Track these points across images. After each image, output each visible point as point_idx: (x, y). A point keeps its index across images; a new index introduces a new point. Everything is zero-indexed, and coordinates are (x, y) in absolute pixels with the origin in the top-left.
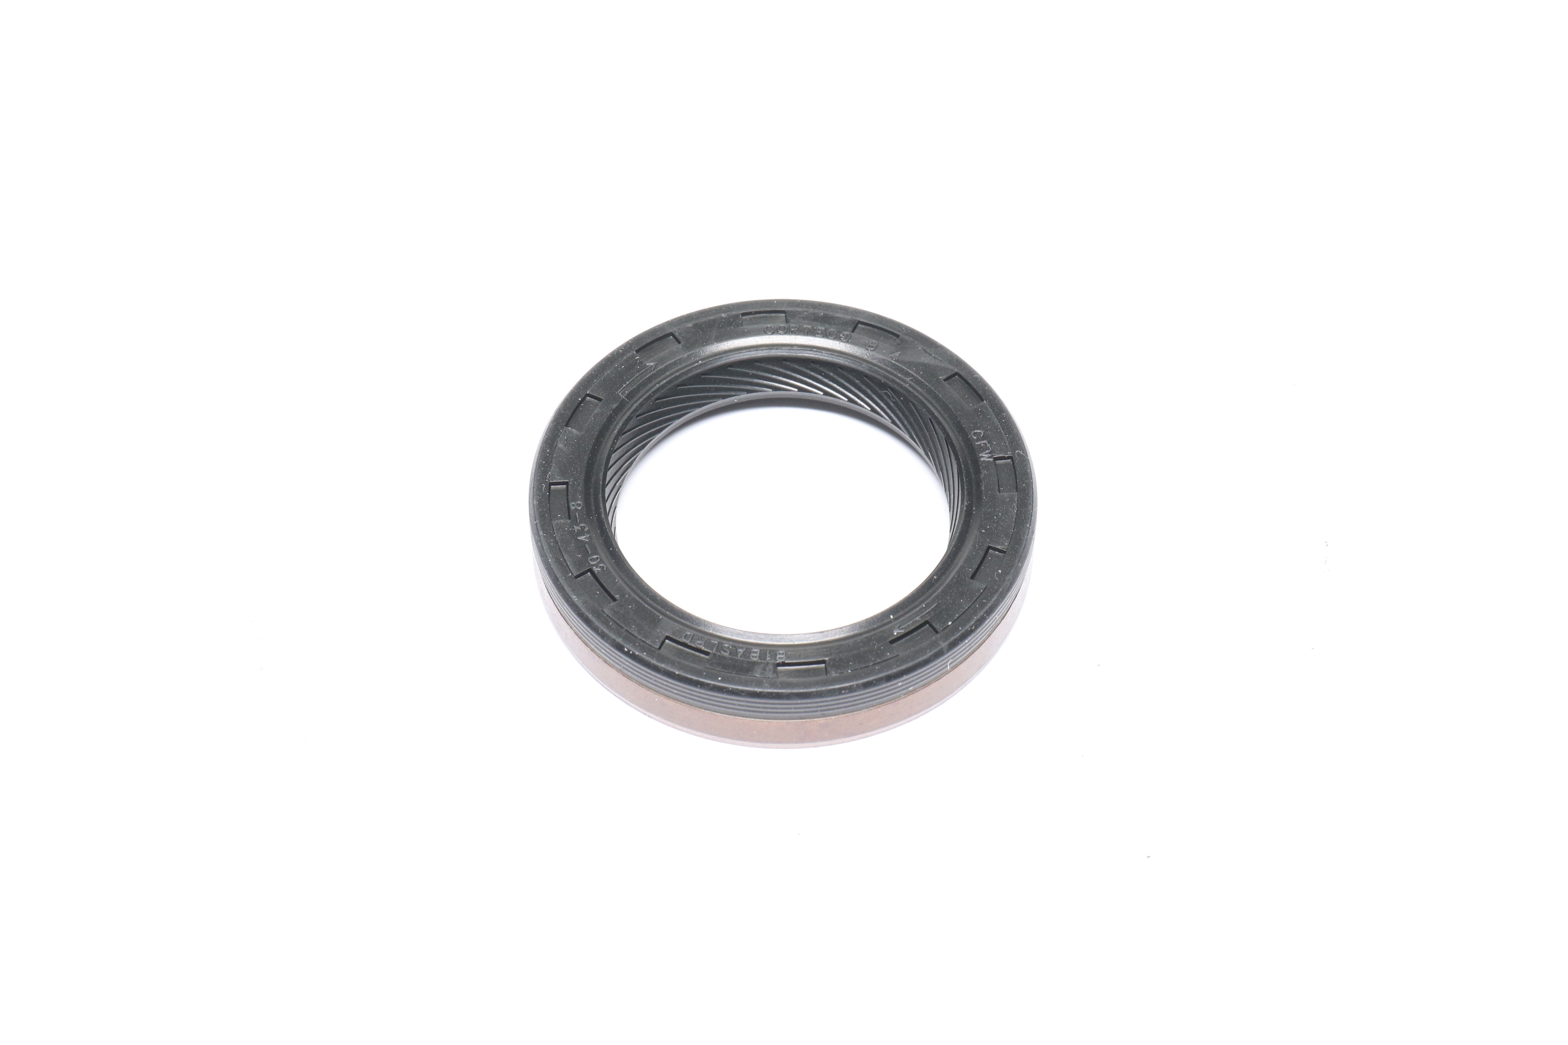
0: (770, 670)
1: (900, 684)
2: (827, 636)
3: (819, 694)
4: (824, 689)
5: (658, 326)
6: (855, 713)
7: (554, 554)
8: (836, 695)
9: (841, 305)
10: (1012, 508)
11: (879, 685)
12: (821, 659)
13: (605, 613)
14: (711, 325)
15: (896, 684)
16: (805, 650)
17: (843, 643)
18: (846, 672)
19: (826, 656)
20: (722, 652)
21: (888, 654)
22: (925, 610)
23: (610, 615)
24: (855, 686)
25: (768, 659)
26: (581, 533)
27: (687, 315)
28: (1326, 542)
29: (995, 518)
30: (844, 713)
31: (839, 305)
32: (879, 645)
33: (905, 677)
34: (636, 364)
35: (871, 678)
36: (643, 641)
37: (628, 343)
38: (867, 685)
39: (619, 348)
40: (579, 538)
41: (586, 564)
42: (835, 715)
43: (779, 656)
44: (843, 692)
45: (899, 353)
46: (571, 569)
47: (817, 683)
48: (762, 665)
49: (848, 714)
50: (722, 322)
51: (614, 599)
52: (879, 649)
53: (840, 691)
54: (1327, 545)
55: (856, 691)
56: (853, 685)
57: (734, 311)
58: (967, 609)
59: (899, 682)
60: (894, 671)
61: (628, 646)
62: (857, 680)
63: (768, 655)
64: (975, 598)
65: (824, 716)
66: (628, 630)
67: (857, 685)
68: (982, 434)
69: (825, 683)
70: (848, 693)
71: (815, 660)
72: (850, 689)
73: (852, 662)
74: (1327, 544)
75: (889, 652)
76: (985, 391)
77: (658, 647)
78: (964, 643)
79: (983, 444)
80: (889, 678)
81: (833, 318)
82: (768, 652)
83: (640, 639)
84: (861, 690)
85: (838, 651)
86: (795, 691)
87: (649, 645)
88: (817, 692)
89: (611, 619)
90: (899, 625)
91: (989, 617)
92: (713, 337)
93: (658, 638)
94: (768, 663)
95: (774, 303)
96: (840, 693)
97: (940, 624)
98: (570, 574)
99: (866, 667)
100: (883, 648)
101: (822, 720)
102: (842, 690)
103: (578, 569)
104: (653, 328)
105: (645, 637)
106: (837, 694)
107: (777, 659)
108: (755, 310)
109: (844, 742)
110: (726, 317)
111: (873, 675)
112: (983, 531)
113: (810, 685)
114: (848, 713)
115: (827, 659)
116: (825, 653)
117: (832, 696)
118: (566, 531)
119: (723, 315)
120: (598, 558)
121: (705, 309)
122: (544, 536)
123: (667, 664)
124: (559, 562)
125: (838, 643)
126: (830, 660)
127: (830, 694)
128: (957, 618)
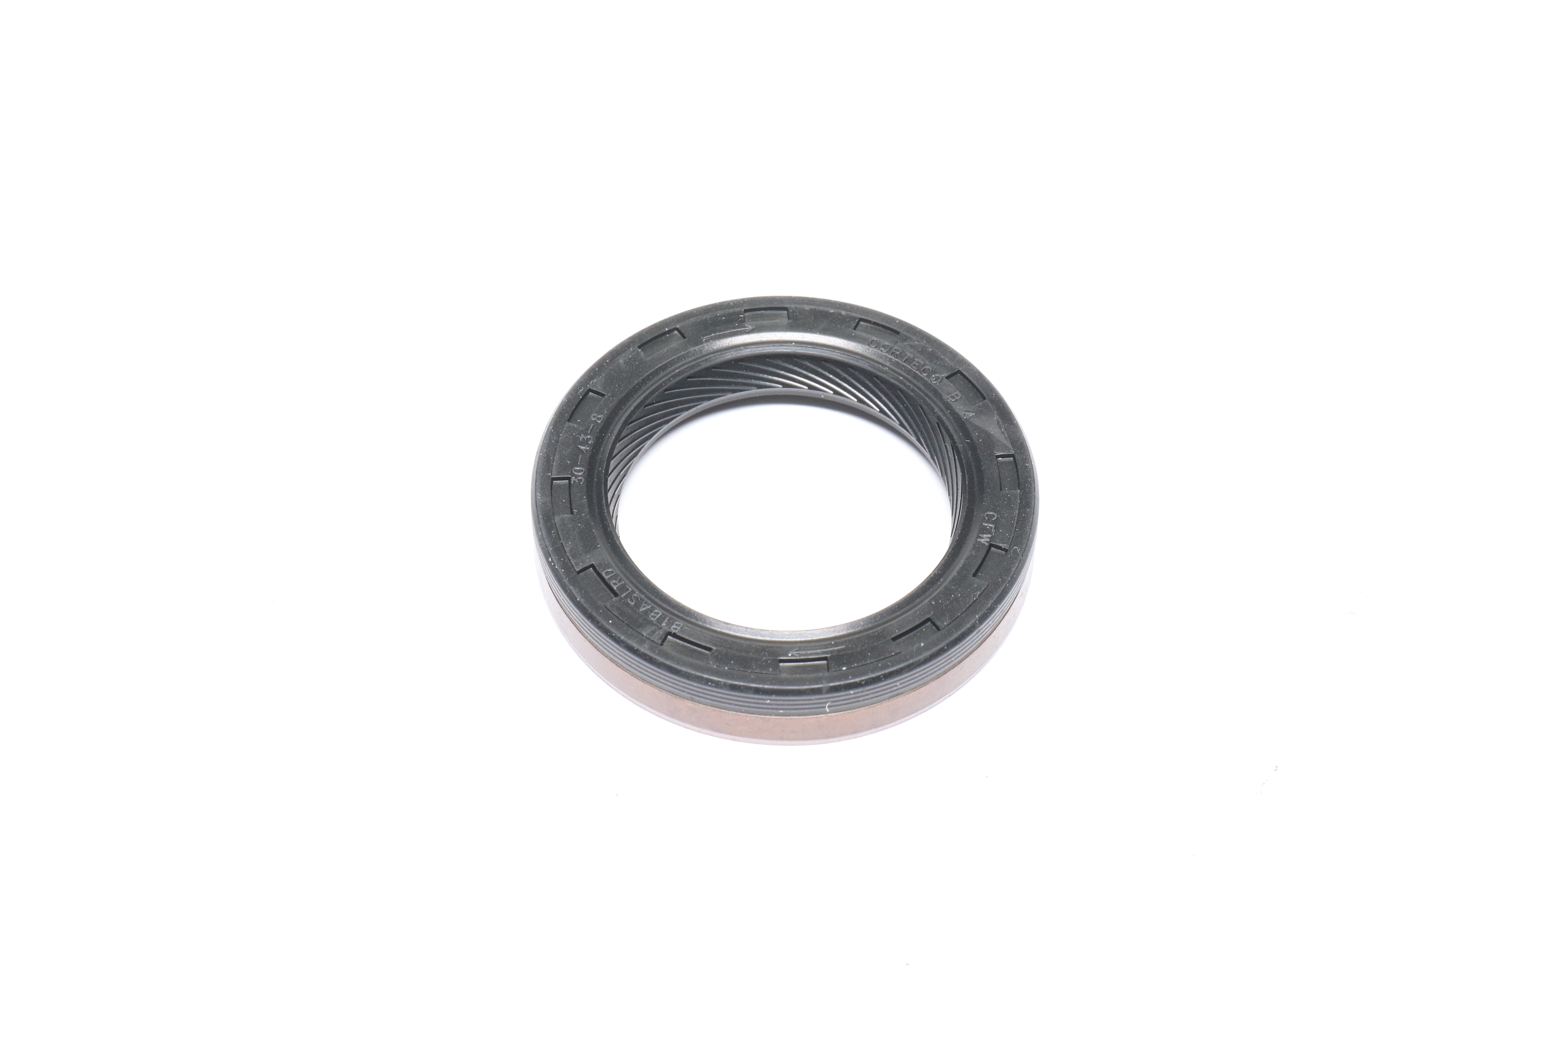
0: (659, 634)
1: (768, 701)
2: (730, 629)
3: (687, 676)
4: (693, 672)
5: (780, 297)
6: (723, 711)
7: (549, 451)
8: (701, 684)
9: (953, 349)
10: (973, 595)
11: (746, 692)
12: (708, 646)
13: (554, 520)
14: (824, 315)
15: (764, 700)
16: (701, 632)
17: (738, 641)
18: (723, 668)
19: (716, 645)
20: (628, 600)
21: (771, 669)
22: (831, 647)
23: (557, 524)
24: (722, 683)
25: (664, 624)
26: (584, 443)
27: (812, 298)
28: (1277, 767)
29: (953, 596)
30: (713, 707)
31: (951, 348)
32: (769, 658)
33: (774, 697)
34: (736, 321)
35: (741, 684)
36: (569, 559)
37: (743, 300)
38: (733, 688)
39: (732, 301)
40: (579, 446)
41: (569, 471)
42: (704, 705)
43: (674, 626)
44: (710, 684)
45: (974, 414)
46: (553, 470)
47: (691, 666)
48: (654, 628)
49: (716, 709)
50: (838, 318)
51: (572, 513)
52: (766, 661)
53: (707, 681)
54: (1276, 770)
55: (721, 688)
56: (721, 682)
57: (856, 313)
58: (868, 664)
59: (768, 700)
60: (766, 687)
61: (553, 557)
62: (728, 678)
63: (666, 621)
64: (883, 657)
65: (692, 700)
66: (563, 544)
67: (725, 684)
68: (995, 518)
69: (698, 668)
70: (713, 687)
71: (704, 644)
72: (717, 685)
73: (734, 661)
74: (1276, 768)
75: (773, 668)
76: (1026, 481)
77: (578, 570)
78: (847, 693)
79: (990, 527)
80: (757, 691)
81: (937, 358)
82: (668, 618)
83: (568, 557)
84: (727, 690)
85: (729, 646)
86: (668, 663)
87: (572, 565)
88: (686, 672)
89: (556, 527)
90: (798, 649)
91: (885, 680)
92: (821, 328)
93: (583, 562)
94: (661, 628)
95: (895, 322)
96: (706, 684)
97: (835, 665)
98: (550, 474)
99: (744, 671)
100: (770, 663)
101: (690, 704)
102: (710, 682)
103: (559, 473)
104: (775, 297)
105: (573, 557)
106: (703, 683)
107: (672, 628)
108: (875, 321)
109: (712, 735)
110: (844, 315)
111: (744, 682)
112: (933, 603)
113: (684, 664)
114: (716, 707)
115: (714, 648)
116: (717, 643)
117: (698, 682)
118: (573, 435)
119: (843, 313)
120: (582, 470)
121: (831, 301)
122: (551, 431)
123: (575, 588)
124: (548, 459)
125: (733, 640)
126: (716, 650)
127: (697, 680)
128: (854, 667)
